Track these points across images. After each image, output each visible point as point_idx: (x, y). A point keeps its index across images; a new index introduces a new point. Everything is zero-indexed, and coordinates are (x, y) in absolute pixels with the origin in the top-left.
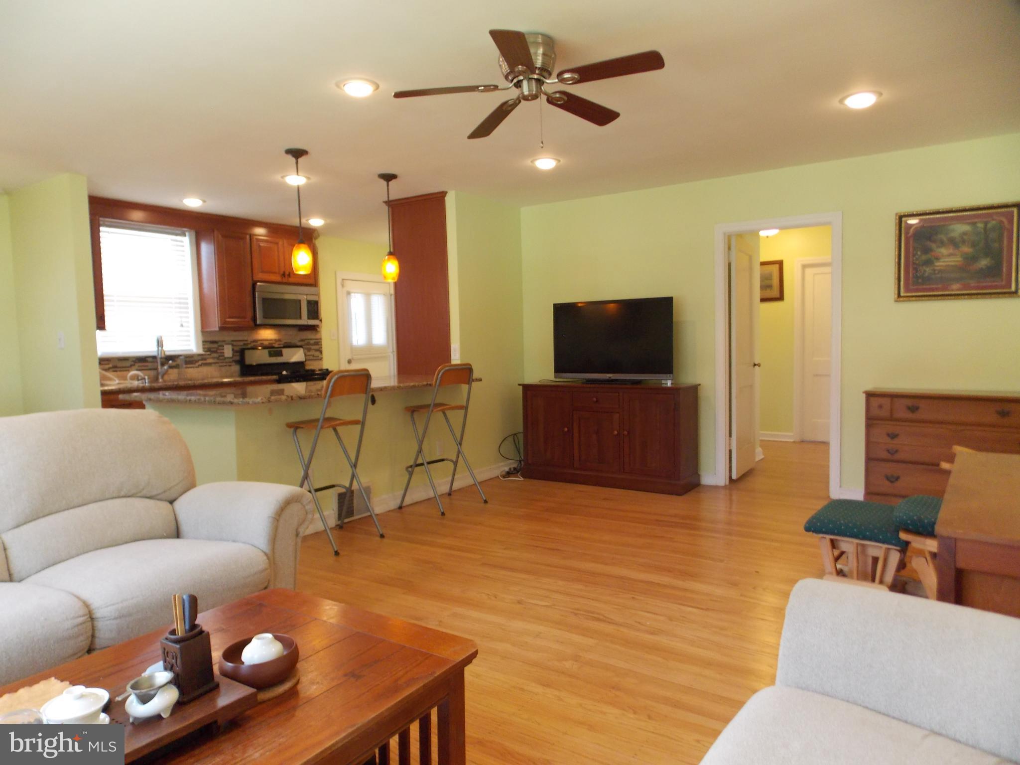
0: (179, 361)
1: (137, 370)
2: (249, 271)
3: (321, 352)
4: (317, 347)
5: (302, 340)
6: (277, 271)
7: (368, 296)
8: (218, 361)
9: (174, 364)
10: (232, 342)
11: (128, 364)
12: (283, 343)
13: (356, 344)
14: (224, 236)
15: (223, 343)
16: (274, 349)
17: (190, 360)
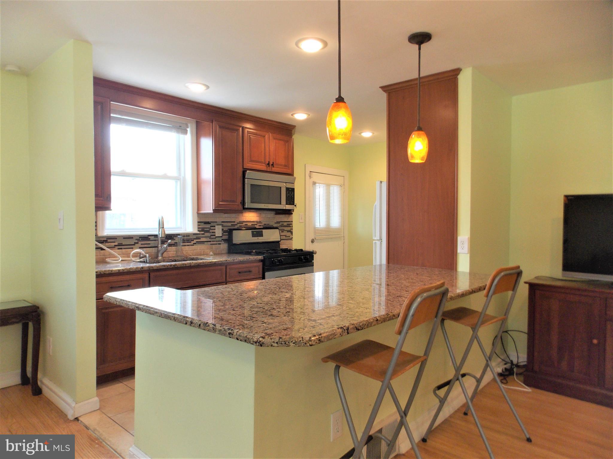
0: (177, 240)
1: (140, 248)
2: (241, 160)
3: (292, 233)
4: (289, 229)
5: (278, 223)
6: (263, 161)
7: (328, 186)
8: (210, 240)
9: (173, 242)
10: (223, 223)
11: (132, 242)
12: (263, 224)
13: (319, 226)
14: (220, 127)
15: (215, 224)
16: (257, 231)
17: (187, 239)
